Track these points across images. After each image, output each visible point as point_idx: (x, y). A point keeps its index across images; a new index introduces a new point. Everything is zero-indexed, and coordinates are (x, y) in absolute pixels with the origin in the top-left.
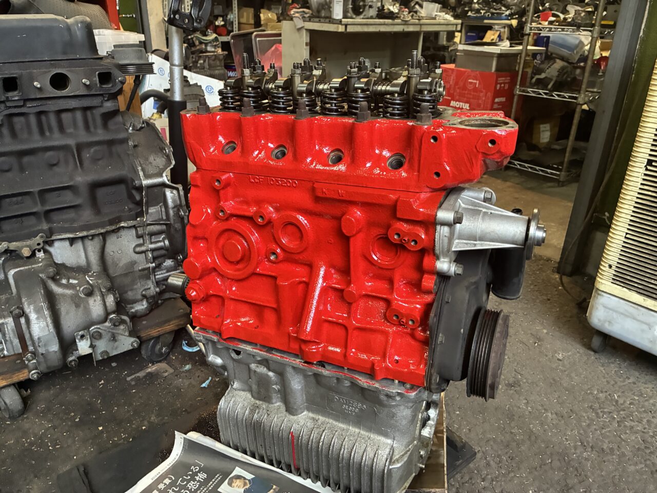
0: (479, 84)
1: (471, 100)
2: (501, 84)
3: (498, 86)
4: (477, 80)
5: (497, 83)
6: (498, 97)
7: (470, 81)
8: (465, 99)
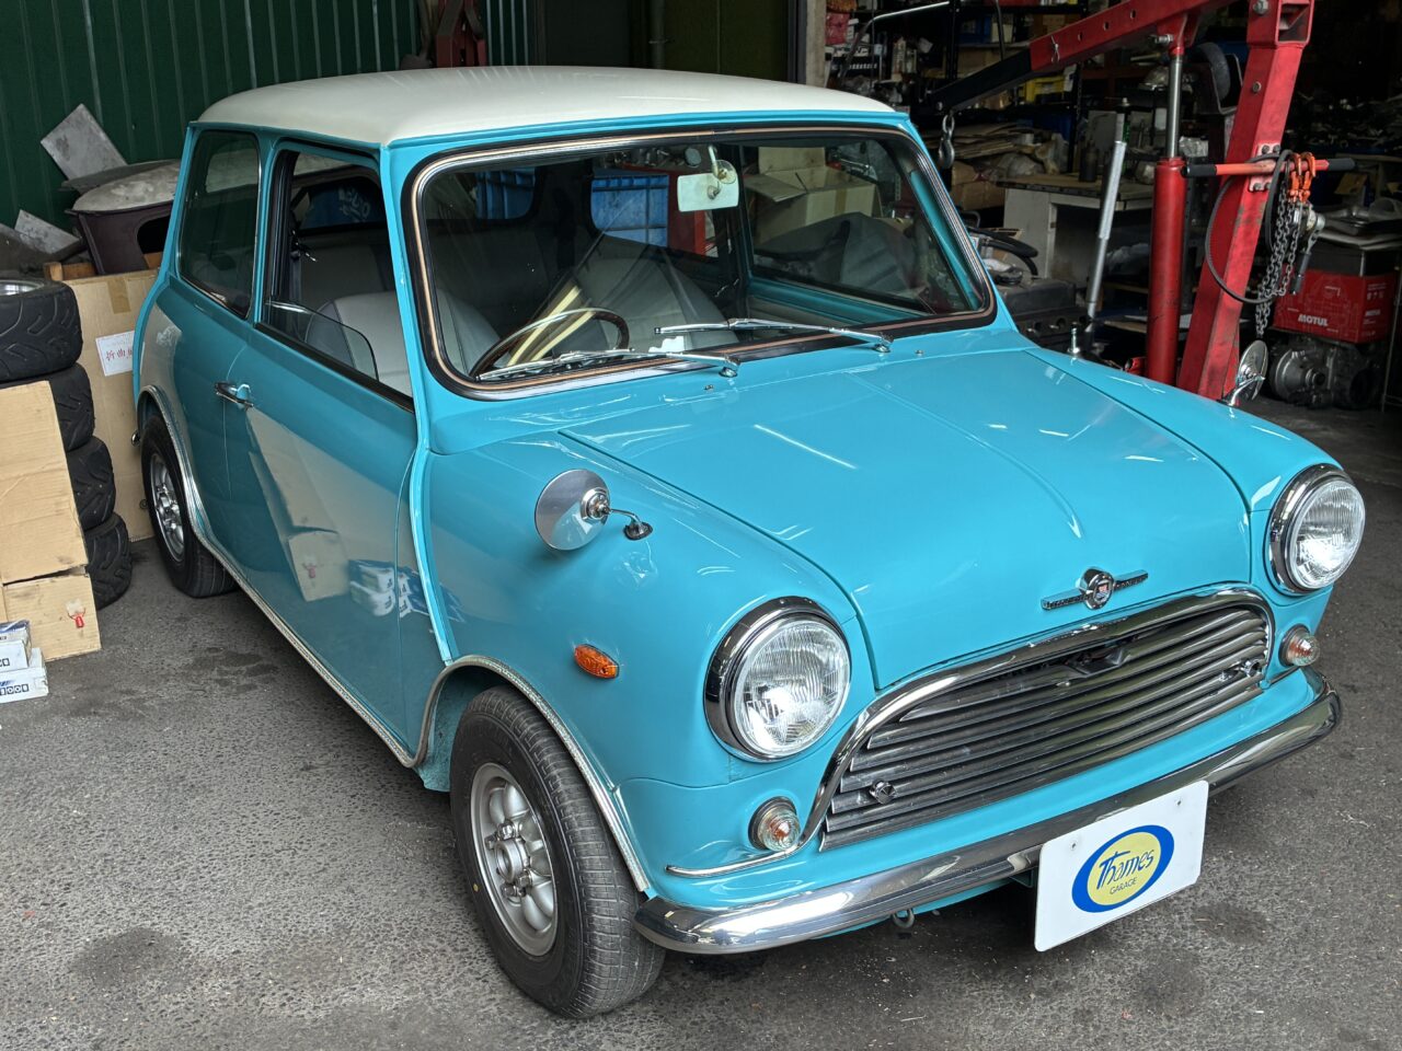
0: (1342, 292)
1: (1331, 314)
2: (1372, 292)
3: (1369, 296)
4: (1336, 286)
5: (1367, 292)
6: (1370, 309)
7: (1327, 287)
8: (1321, 313)
